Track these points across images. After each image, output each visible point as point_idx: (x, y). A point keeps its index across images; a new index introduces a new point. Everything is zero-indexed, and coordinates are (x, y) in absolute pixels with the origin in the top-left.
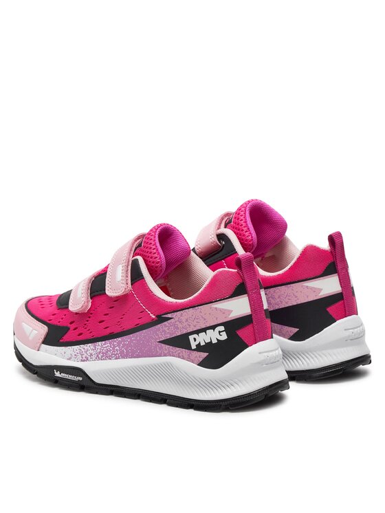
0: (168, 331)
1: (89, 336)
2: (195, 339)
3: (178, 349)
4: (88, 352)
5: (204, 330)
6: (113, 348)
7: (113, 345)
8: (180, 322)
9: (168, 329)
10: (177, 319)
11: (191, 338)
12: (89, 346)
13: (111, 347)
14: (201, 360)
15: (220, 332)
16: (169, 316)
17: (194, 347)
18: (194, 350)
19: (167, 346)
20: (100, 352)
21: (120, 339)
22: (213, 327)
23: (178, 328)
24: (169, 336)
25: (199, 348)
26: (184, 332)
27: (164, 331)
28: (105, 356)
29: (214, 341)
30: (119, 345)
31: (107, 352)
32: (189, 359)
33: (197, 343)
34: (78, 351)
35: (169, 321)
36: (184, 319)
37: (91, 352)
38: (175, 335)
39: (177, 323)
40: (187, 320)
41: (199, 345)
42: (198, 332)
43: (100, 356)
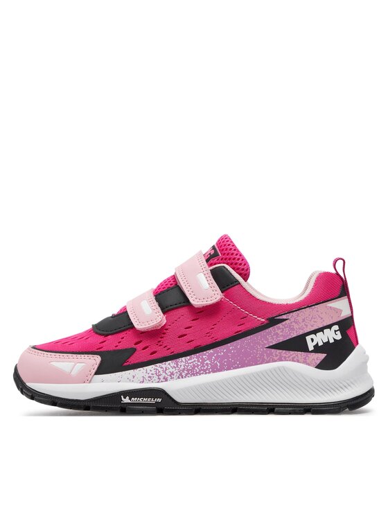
0: (281, 334)
1: (168, 353)
2: (312, 340)
3: (292, 352)
4: (167, 372)
5: (321, 330)
6: (202, 363)
7: (202, 359)
8: (296, 323)
9: (281, 332)
10: (292, 320)
11: (308, 338)
12: (169, 365)
13: (198, 361)
14: (318, 362)
15: (335, 331)
16: (284, 317)
17: (311, 348)
18: (312, 352)
19: (278, 351)
20: (184, 370)
21: (211, 351)
22: (329, 327)
23: (293, 329)
24: (281, 339)
25: (317, 349)
26: (301, 333)
27: (277, 334)
28: (192, 372)
29: (332, 341)
30: (209, 358)
31: (194, 368)
32: (305, 362)
33: (315, 343)
34: (153, 372)
35: (284, 323)
36: (300, 319)
37: (171, 370)
38: (290, 337)
39: (293, 324)
40: (304, 320)
41: (316, 346)
42: (315, 332)
43: (183, 374)
